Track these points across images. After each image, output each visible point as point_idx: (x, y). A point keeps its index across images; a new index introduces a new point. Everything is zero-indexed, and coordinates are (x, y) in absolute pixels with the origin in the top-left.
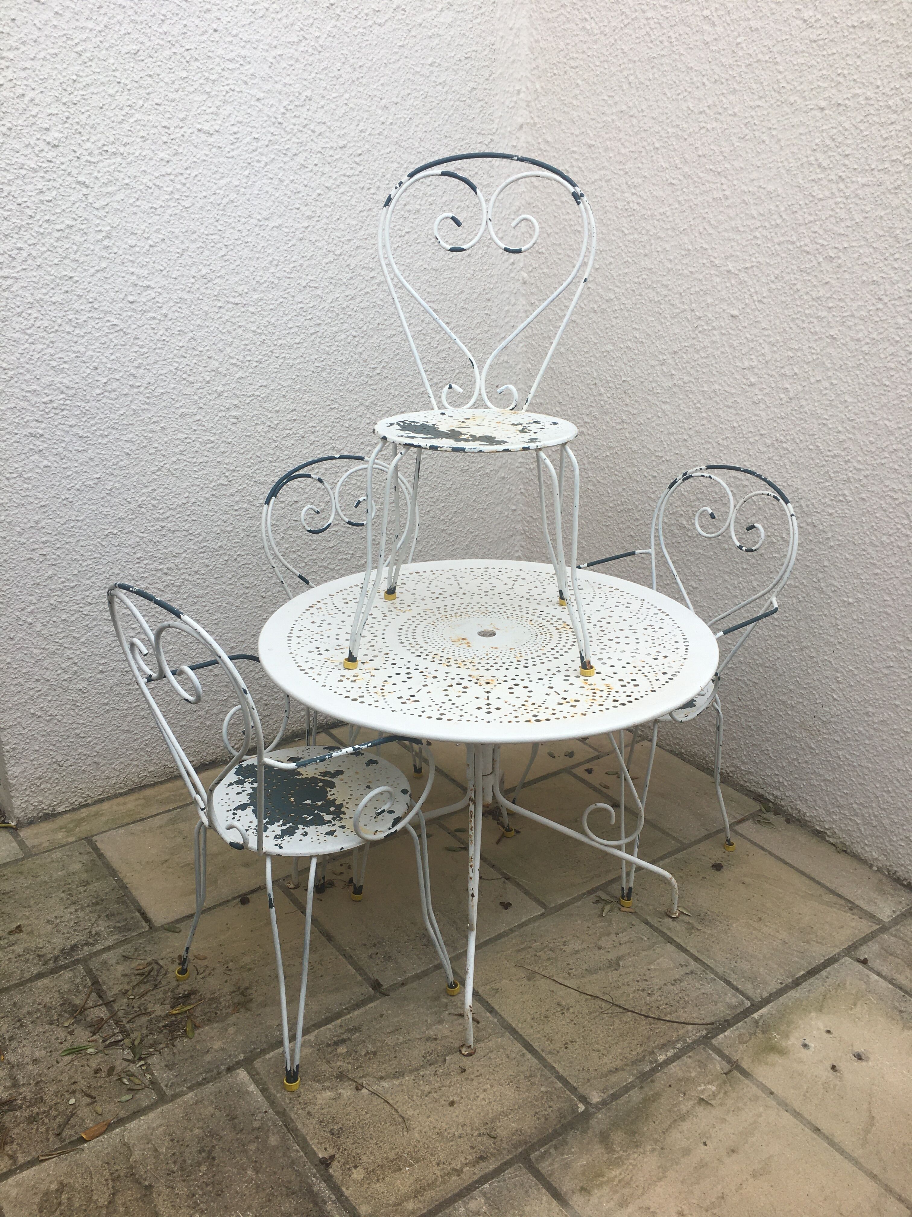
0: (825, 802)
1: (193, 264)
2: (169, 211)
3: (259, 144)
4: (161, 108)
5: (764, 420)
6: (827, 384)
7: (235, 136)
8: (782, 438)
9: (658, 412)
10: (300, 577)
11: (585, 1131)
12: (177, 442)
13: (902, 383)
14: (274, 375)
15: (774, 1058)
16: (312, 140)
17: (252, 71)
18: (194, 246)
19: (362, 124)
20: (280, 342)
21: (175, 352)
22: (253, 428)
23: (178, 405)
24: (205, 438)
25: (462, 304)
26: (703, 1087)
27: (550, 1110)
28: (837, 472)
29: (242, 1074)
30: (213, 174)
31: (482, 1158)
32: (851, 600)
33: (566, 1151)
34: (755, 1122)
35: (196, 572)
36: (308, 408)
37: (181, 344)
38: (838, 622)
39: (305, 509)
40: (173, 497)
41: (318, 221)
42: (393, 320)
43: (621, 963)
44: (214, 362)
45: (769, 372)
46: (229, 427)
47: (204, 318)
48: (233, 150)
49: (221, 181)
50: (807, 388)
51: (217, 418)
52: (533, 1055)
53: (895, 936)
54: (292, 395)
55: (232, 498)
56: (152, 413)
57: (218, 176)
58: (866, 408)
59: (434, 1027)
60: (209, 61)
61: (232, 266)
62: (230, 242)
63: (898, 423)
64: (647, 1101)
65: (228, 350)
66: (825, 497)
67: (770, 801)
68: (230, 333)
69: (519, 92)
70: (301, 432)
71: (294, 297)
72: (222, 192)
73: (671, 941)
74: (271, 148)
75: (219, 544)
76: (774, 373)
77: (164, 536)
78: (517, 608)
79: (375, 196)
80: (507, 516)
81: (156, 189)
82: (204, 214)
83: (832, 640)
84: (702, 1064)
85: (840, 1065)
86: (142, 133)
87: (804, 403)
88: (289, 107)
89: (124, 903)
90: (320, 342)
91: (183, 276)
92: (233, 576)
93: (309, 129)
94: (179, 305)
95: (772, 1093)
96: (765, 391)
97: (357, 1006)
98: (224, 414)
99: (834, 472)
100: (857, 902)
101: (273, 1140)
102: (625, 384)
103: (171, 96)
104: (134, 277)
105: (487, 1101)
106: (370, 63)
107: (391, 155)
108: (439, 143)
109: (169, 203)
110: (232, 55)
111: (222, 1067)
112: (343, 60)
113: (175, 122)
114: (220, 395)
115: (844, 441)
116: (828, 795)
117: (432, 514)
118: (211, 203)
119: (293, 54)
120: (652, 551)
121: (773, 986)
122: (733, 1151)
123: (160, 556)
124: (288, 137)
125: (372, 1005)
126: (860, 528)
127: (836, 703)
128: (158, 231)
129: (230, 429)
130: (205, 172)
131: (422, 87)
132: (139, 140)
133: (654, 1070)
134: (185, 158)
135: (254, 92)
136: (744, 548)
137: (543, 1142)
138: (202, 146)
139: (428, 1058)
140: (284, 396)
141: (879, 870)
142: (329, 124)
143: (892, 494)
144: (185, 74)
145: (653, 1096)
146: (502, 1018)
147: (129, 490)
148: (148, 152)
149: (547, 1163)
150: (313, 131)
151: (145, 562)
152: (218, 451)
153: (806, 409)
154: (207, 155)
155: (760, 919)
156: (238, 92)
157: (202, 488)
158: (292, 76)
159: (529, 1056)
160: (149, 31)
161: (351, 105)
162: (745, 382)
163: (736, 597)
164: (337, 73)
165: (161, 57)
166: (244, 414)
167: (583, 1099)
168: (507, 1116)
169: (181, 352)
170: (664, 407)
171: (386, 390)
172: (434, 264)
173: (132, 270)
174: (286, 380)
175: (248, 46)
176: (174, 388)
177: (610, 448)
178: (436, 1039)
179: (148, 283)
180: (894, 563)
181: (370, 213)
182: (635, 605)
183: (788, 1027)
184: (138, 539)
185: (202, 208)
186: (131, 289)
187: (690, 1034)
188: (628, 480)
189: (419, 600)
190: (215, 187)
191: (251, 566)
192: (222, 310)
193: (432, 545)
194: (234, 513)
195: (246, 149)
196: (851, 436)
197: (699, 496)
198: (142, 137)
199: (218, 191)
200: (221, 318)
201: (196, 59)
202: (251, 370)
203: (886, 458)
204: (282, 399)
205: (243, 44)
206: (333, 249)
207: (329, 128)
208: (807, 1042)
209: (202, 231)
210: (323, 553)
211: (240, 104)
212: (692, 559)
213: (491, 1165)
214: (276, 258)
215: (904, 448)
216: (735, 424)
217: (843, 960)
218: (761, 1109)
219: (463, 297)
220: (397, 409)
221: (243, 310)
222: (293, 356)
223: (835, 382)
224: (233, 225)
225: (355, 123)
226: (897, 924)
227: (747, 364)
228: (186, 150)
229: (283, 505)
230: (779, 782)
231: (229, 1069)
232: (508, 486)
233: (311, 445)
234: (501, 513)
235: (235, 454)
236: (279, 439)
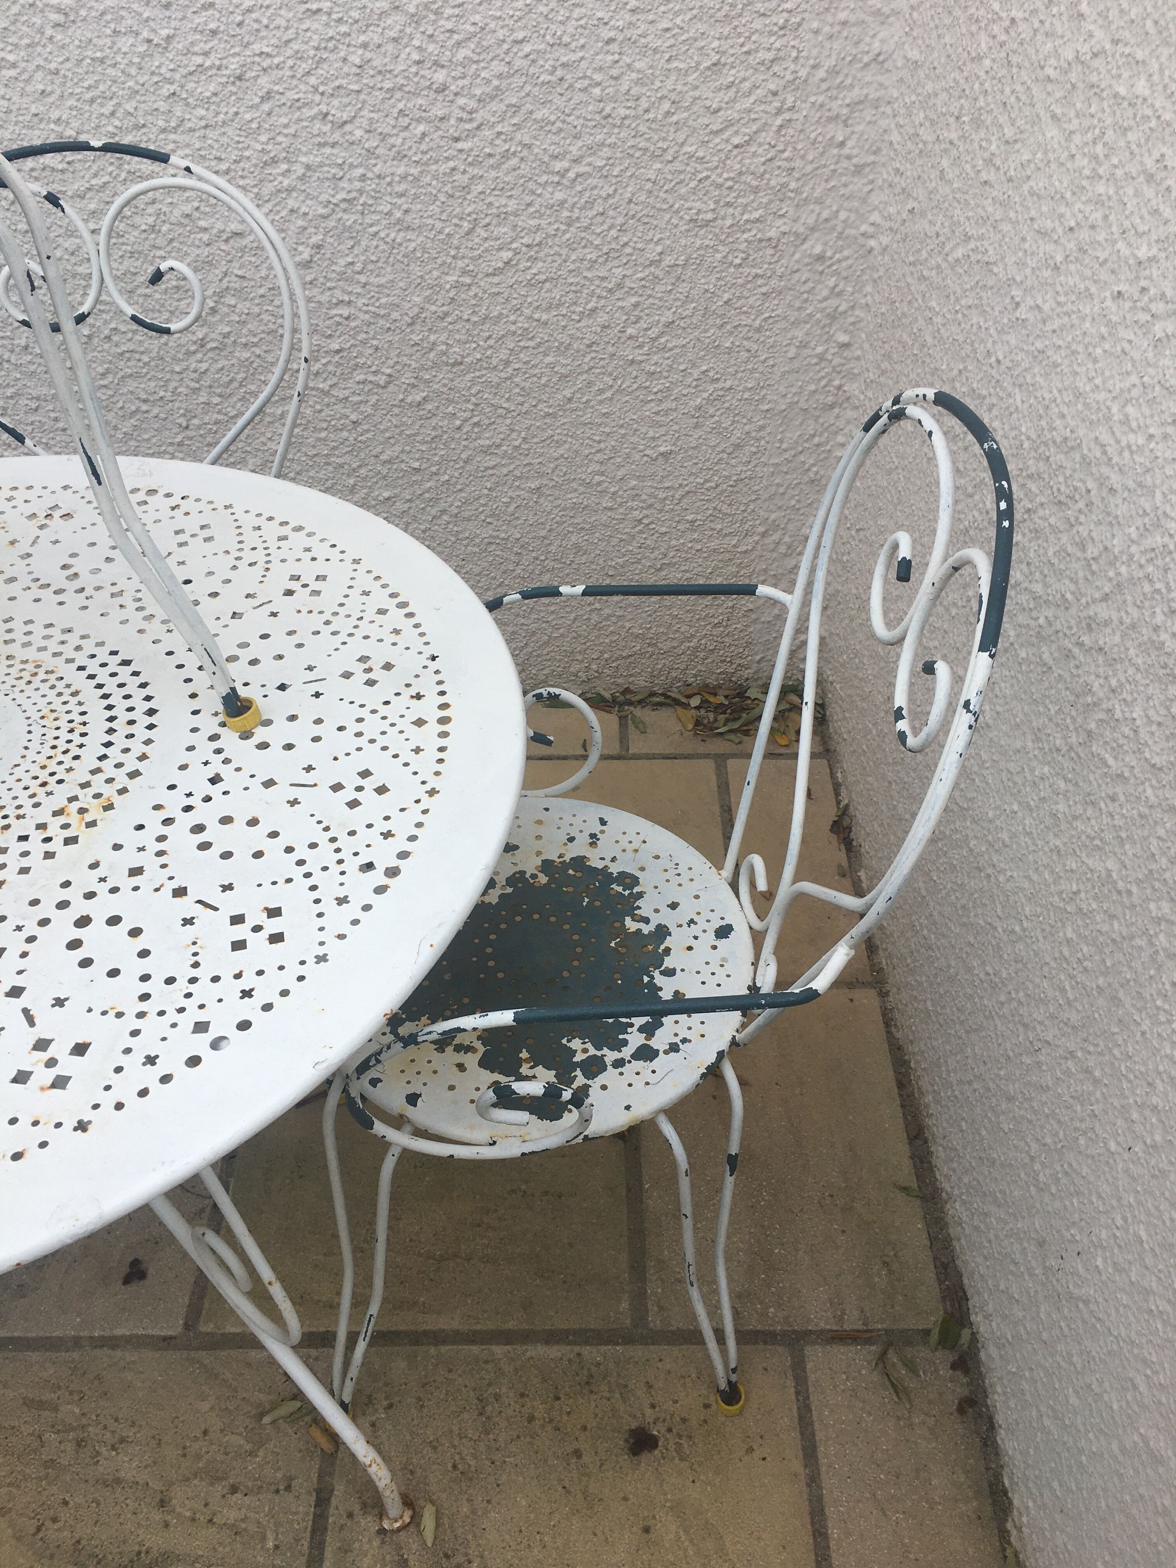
22: (108, 42)
67: (970, 1323)
70: (234, 64)
80: (821, 358)
117: (602, 318)
193: (601, 391)
229: (205, 237)
230: (988, 1307)
232: (831, 282)
233: (263, 99)
234: (803, 345)
235: (72, 102)
236: (177, 76)
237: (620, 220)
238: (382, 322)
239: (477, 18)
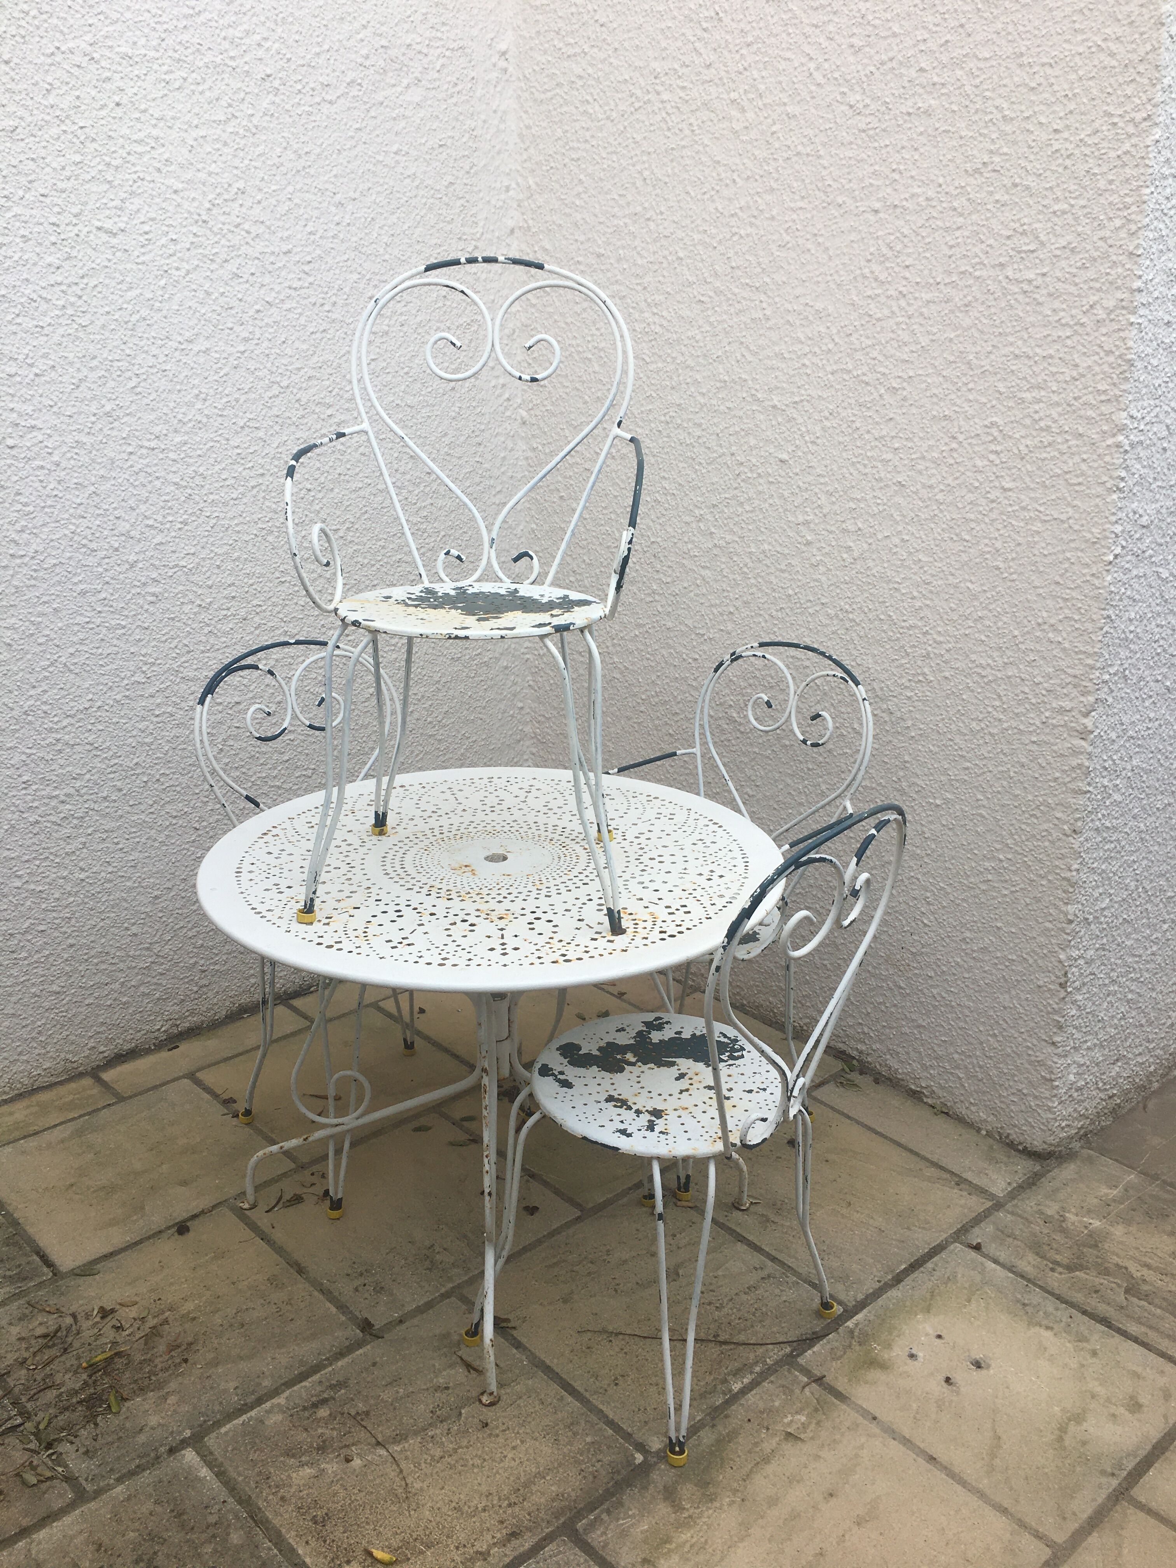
0: (920, 1053)
1: (94, 398)
2: (61, 331)
3: (178, 247)
4: (48, 201)
5: (825, 586)
6: (896, 541)
7: (147, 237)
8: (847, 607)
9: (696, 579)
10: (248, 798)
11: (645, 1488)
12: (76, 628)
13: (985, 538)
14: (205, 540)
15: (875, 1374)
16: (247, 243)
17: (166, 156)
18: (93, 376)
19: (311, 224)
20: (211, 497)
21: (72, 511)
22: (178, 608)
23: (75, 580)
24: (113, 623)
25: (446, 450)
26: (790, 1418)
27: (598, 1465)
28: (914, 646)
29: (189, 1455)
30: (119, 283)
31: (514, 1535)
32: (938, 802)
33: (622, 1515)
34: (857, 1456)
35: (105, 798)
36: (251, 582)
37: (78, 501)
38: (925, 829)
39: (252, 709)
40: (72, 700)
41: (257, 344)
42: (358, 470)
43: (681, 1272)
44: (124, 524)
45: (828, 527)
46: (146, 607)
47: (109, 467)
48: (144, 254)
49: (129, 293)
50: (874, 547)
51: (129, 597)
52: (574, 1397)
53: (1012, 1213)
54: (229, 565)
55: (151, 700)
56: (41, 591)
57: (124, 287)
58: (945, 568)
59: (445, 1373)
60: (110, 143)
61: (146, 401)
62: (143, 371)
63: (982, 585)
64: (722, 1442)
65: (143, 508)
66: (901, 677)
67: (854, 1058)
68: (144, 486)
69: (508, 189)
70: (243, 613)
71: (228, 440)
72: (130, 307)
73: (742, 1239)
74: (194, 252)
75: (135, 761)
76: (833, 529)
77: (60, 751)
78: (533, 826)
79: (330, 314)
80: (512, 716)
81: (43, 302)
82: (107, 334)
83: (919, 852)
84: (787, 1390)
85: (957, 1377)
86: (22, 232)
87: (871, 564)
88: (217, 202)
89: (16, 1244)
90: (264, 498)
91: (80, 413)
92: (155, 802)
93: (243, 229)
94: (76, 451)
95: (875, 1418)
96: (824, 551)
97: (341, 1355)
98: (138, 590)
99: (911, 647)
100: (964, 1175)
101: (236, 1538)
102: (655, 546)
103: (61, 185)
104: (15, 415)
105: (518, 1461)
106: (318, 150)
107: (349, 263)
108: (410, 249)
109: (61, 320)
110: (141, 135)
111: (162, 1449)
112: (285, 144)
113: (67, 218)
114: (132, 566)
115: (921, 608)
116: (922, 1045)
118: (116, 320)
119: (220, 136)
120: (697, 750)
121: (870, 1286)
122: (831, 1495)
123: (54, 778)
124: (216, 239)
125: (361, 1351)
126: (944, 713)
127: (926, 930)
128: (45, 356)
129: (147, 611)
130: (107, 281)
131: (387, 180)
132: (18, 240)
133: (728, 1403)
134: (81, 264)
135: (170, 181)
136: (809, 743)
137: (592, 1507)
138: (103, 249)
139: (438, 1413)
140: (218, 567)
141: (989, 1134)
142: (268, 223)
143: (979, 670)
144: (78, 158)
145: (728, 1434)
146: (532, 1353)
147: (11, 692)
148: (31, 255)
149: (599, 1532)
150: (248, 232)
151: (34, 787)
152: (131, 639)
153: (874, 571)
154: (109, 260)
155: (850, 1204)
156: (150, 182)
157: (110, 688)
158: (219, 163)
159: (570, 1399)
160: (30, 102)
161: (296, 201)
162: (800, 540)
163: (801, 804)
164: (276, 161)
165: (46, 136)
166: (166, 590)
167: (641, 1447)
168: (544, 1478)
169: (79, 511)
170: (704, 572)
171: (352, 558)
172: (410, 400)
173: (11, 406)
174: (221, 546)
175: (161, 124)
176: (70, 558)
177: (640, 626)
178: (447, 1388)
179: (33, 423)
180: (986, 755)
181: (324, 334)
182: (680, 817)
183: (890, 1334)
184: (24, 757)
185: (103, 327)
186: (10, 430)
187: (771, 1354)
188: (663, 665)
189: (406, 821)
190: (120, 301)
191: (178, 789)
192: (133, 457)
193: (417, 755)
194: (155, 719)
195: (161, 252)
196: (928, 602)
197: (751, 681)
198: (23, 236)
199: (125, 306)
200: (132, 466)
201: (94, 140)
202: (173, 534)
203: (970, 627)
204: (216, 571)
205: (154, 122)
206: (278, 379)
207: (269, 228)
208: (914, 1352)
209: (105, 356)
210: (275, 768)
211: (152, 197)
212: (746, 760)
213: (527, 1542)
214: (203, 390)
215: (990, 615)
216: (791, 592)
217: (952, 1247)
218: (863, 1440)
219: (447, 440)
220: (367, 582)
221: (161, 456)
222: (229, 515)
223: (906, 538)
224: (146, 348)
225: (302, 223)
226: (1013, 1199)
227: (801, 519)
228: (81, 254)
229: (220, 708)
230: (864, 1033)
231: (172, 1451)
232: (512, 678)
233: (256, 628)
234: (504, 712)
235: (154, 643)
236: (213, 622)
237: (422, 663)
238: (310, 739)
239: (356, 577)
